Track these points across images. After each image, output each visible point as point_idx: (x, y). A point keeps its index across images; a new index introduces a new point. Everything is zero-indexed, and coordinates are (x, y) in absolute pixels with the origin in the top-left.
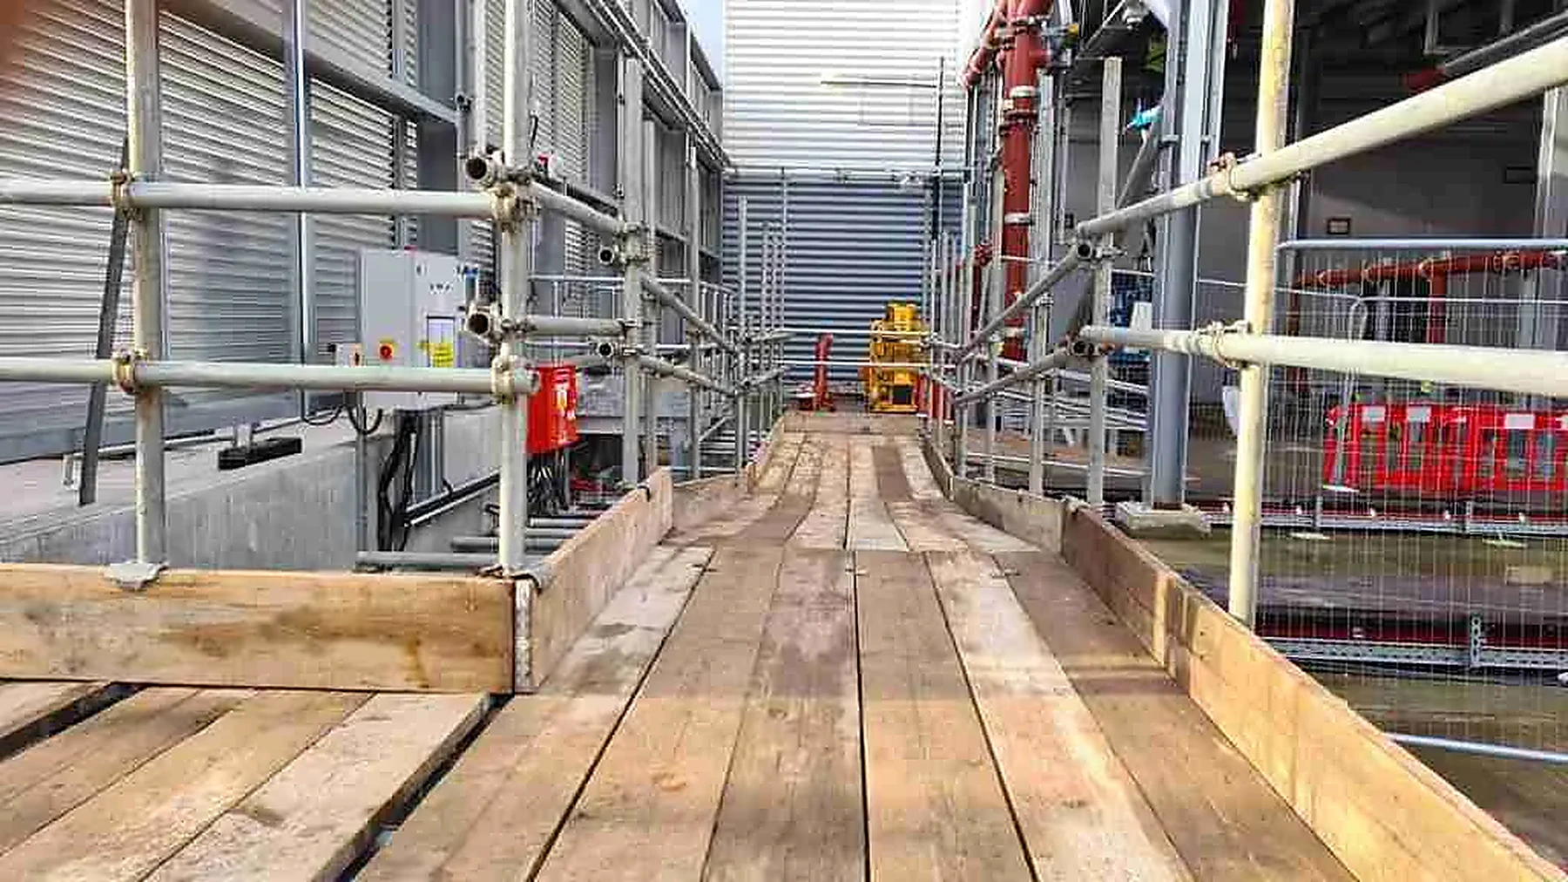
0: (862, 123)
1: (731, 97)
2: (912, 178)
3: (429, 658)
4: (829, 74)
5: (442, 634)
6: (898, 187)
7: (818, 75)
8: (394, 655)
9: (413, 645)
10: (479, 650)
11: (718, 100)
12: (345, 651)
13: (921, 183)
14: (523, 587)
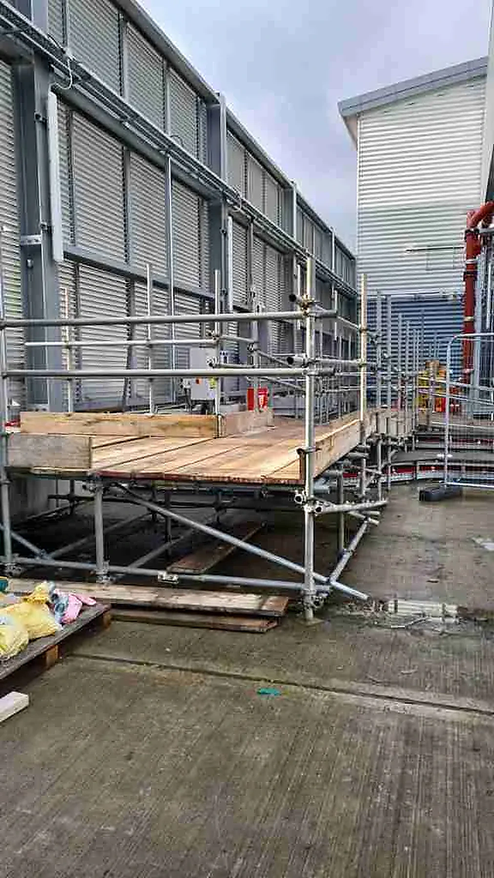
0: (428, 270)
1: (360, 262)
2: (454, 296)
3: (203, 430)
4: (411, 246)
5: (205, 426)
6: (447, 301)
7: (405, 247)
8: (195, 429)
9: (199, 428)
10: (212, 429)
11: (353, 264)
12: (187, 429)
13: (460, 298)
14: (220, 417)
